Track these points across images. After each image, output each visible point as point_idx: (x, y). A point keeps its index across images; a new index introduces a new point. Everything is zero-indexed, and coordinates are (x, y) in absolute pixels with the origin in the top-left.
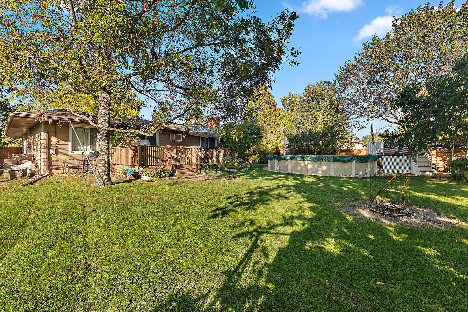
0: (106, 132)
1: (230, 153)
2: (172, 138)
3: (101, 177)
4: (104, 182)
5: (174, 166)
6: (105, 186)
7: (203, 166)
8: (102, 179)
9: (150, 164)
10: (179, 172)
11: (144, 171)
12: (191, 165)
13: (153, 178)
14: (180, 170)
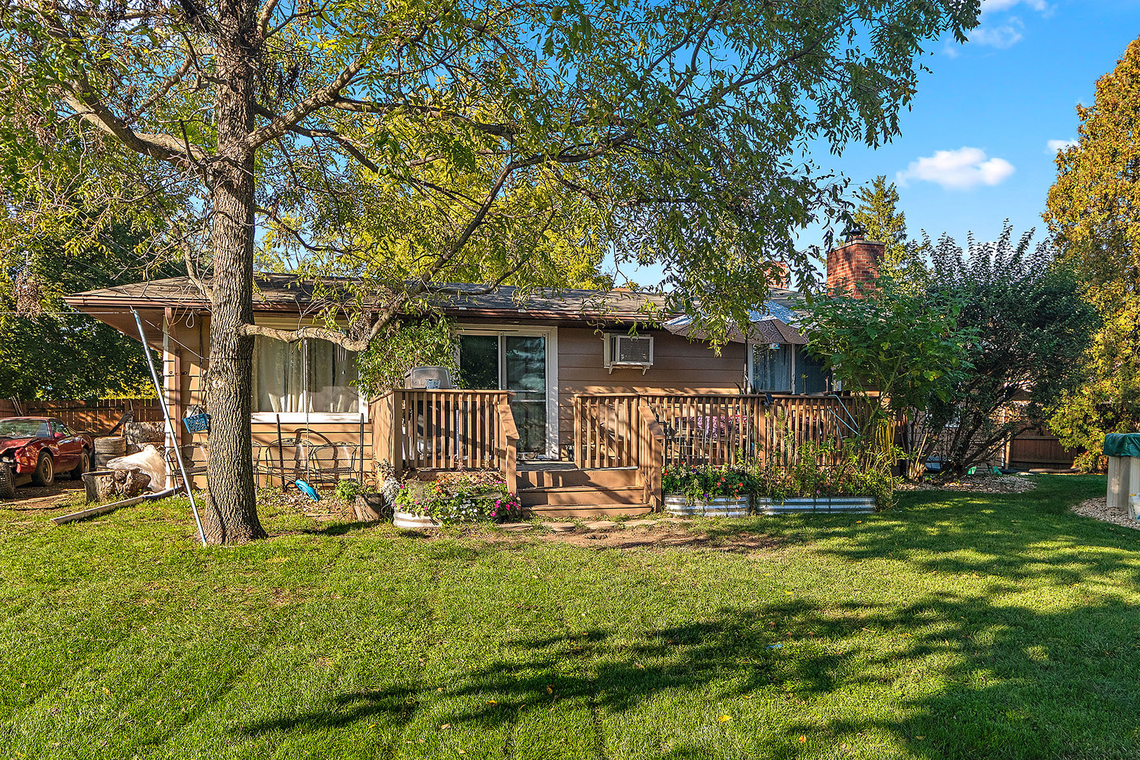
0: (233, 341)
1: (849, 422)
2: (613, 358)
3: (216, 508)
4: (223, 527)
5: (546, 475)
6: (224, 540)
7: (673, 479)
8: (220, 516)
9: (438, 464)
10: (561, 502)
11: (401, 493)
12: (629, 475)
13: (434, 522)
14: (565, 494)
